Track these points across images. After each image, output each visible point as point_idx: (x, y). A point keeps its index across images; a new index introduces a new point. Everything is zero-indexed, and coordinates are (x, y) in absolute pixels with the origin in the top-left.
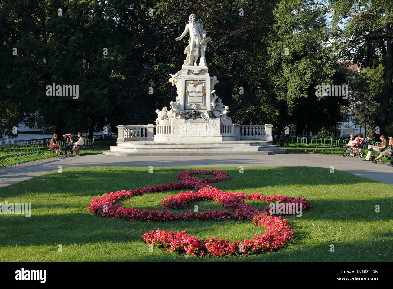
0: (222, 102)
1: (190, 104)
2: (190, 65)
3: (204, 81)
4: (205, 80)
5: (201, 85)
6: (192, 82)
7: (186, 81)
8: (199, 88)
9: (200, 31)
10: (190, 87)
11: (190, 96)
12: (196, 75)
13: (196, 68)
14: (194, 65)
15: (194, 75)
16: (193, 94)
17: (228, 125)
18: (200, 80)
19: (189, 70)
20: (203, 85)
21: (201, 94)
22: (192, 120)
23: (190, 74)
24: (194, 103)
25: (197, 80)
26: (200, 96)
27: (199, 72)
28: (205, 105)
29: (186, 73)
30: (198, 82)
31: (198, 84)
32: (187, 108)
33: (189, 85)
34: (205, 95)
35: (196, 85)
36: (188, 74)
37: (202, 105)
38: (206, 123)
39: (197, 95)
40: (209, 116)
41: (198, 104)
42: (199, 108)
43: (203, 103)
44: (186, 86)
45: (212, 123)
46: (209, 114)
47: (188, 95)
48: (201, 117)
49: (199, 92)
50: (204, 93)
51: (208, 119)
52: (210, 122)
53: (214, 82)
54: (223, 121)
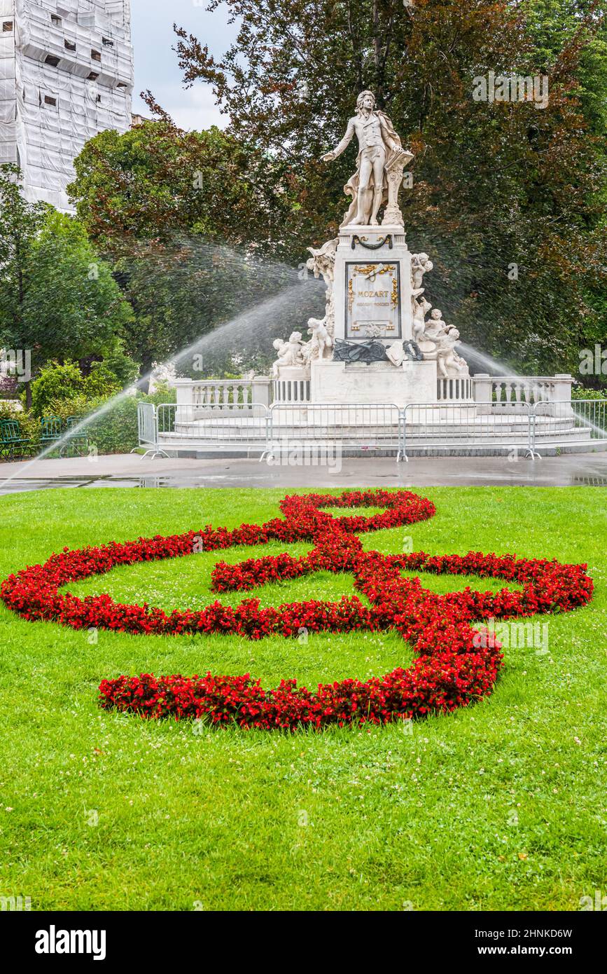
0: (442, 319)
1: (358, 325)
2: (360, 224)
3: (396, 266)
4: (397, 262)
5: (387, 276)
6: (365, 266)
7: (351, 267)
8: (383, 283)
9: (386, 135)
10: (359, 281)
11: (359, 305)
12: (373, 251)
13: (374, 231)
14: (369, 224)
15: (369, 251)
16: (366, 300)
17: (457, 378)
18: (384, 263)
19: (355, 237)
20: (391, 275)
21: (388, 300)
22: (364, 364)
23: (358, 246)
24: (370, 323)
25: (378, 263)
26: (385, 305)
27: (382, 241)
28: (397, 328)
29: (350, 244)
30: (379, 267)
31: (380, 273)
32: (350, 334)
33: (355, 275)
34: (397, 301)
35: (374, 275)
36: (353, 247)
37: (390, 328)
38: (400, 372)
39: (377, 302)
40: (407, 355)
41: (379, 325)
42: (382, 336)
43: (392, 320)
44: (349, 280)
45: (414, 373)
46: (408, 350)
47: (354, 301)
48: (388, 358)
49: (382, 293)
50: (396, 296)
51: (405, 363)
52: (409, 372)
53: (420, 266)
54: (443, 367)
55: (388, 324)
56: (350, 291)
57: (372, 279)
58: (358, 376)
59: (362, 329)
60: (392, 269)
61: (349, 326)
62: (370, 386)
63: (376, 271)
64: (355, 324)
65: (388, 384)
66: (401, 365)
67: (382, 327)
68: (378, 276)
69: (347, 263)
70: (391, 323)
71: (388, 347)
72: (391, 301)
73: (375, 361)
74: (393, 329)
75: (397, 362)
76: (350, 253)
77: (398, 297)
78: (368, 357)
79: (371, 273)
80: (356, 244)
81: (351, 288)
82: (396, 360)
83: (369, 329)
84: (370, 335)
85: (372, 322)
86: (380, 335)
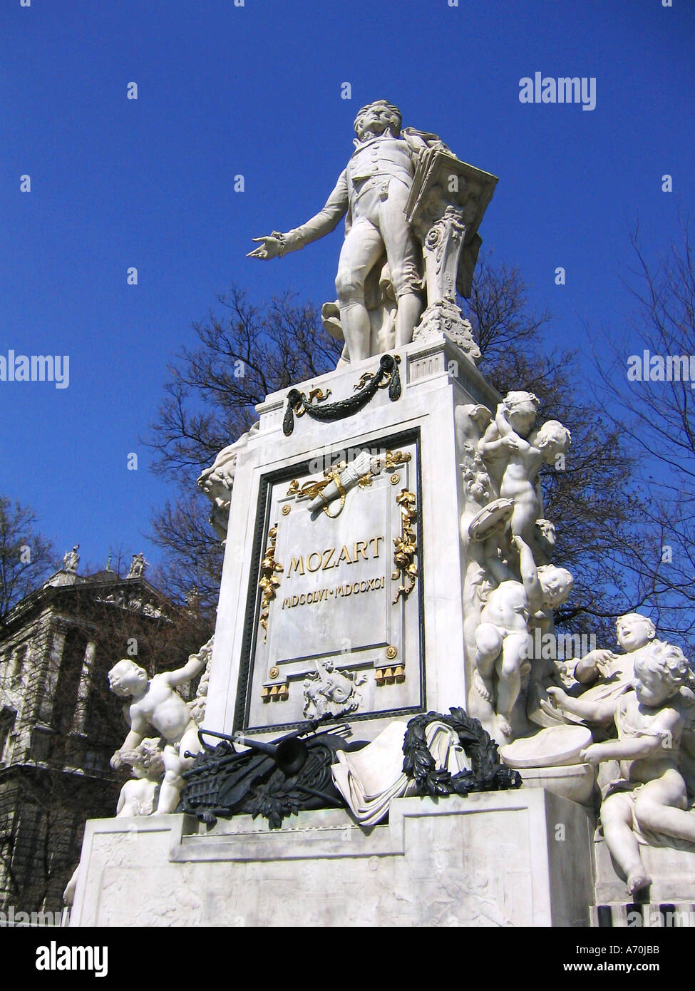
1: (282, 679)
3: (410, 449)
4: (414, 435)
5: (380, 487)
7: (280, 491)
8: (363, 516)
10: (294, 525)
11: (294, 603)
16: (313, 583)
18: (374, 446)
19: (294, 397)
20: (395, 480)
21: (384, 566)
22: (262, 823)
23: (303, 423)
26: (369, 588)
27: (368, 382)
28: (412, 672)
29: (279, 425)
30: (354, 467)
31: (359, 481)
32: (259, 714)
33: (286, 511)
34: (411, 564)
35: (343, 491)
36: (288, 428)
37: (389, 673)
38: (381, 856)
39: (345, 583)
40: (408, 771)
41: (350, 668)
42: (360, 711)
43: (396, 643)
44: (272, 526)
45: (441, 864)
46: (414, 747)
47: (272, 596)
48: (338, 795)
49: (362, 547)
50: (409, 549)
51: (400, 808)
52: (414, 852)
54: (620, 837)
55: (379, 656)
56: (267, 563)
57: (335, 507)
59: (296, 689)
60: (398, 460)
61: (258, 691)
63: (348, 476)
64: (275, 674)
66: (385, 820)
67: (360, 675)
68: (353, 496)
69: (268, 480)
70: (391, 655)
71: (359, 745)
72: (388, 570)
73: (300, 808)
74: (402, 679)
75: (370, 807)
76: (280, 444)
77: (419, 551)
78: (280, 794)
79: (329, 490)
80: (295, 417)
81: (272, 553)
82: (368, 801)
83: (314, 686)
84: (312, 710)
85: (325, 660)
86: (347, 707)
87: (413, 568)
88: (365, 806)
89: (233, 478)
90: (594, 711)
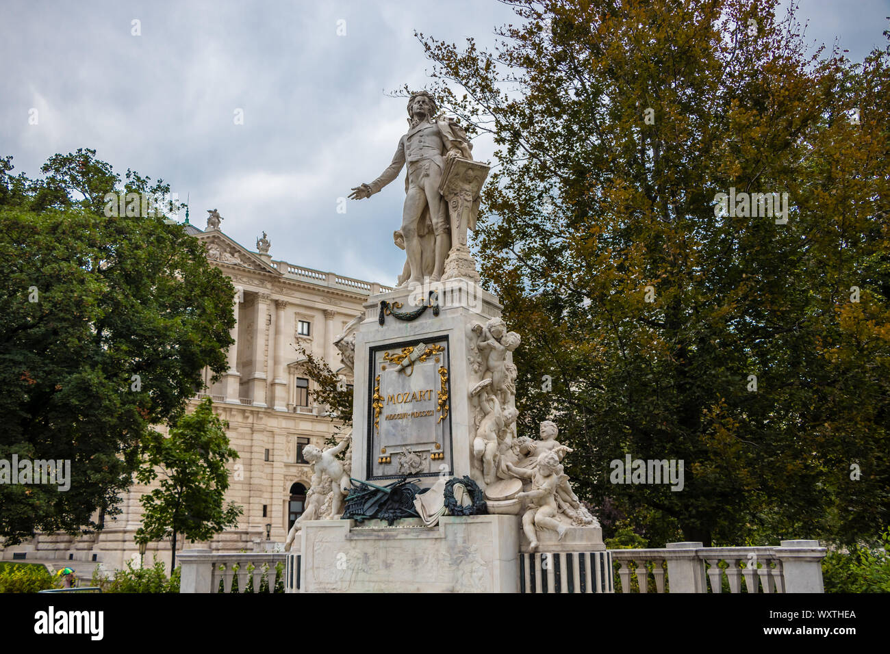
1: (387, 454)
3: (444, 344)
4: (446, 338)
5: (430, 363)
6: (399, 352)
7: (380, 356)
8: (423, 378)
10: (389, 377)
11: (391, 418)
12: (409, 324)
15: (403, 325)
16: (400, 409)
18: (427, 341)
19: (384, 304)
20: (438, 361)
21: (432, 405)
22: (384, 524)
23: (389, 320)
24: (404, 450)
25: (415, 343)
26: (428, 414)
28: (448, 456)
29: (377, 318)
30: (417, 351)
31: (420, 359)
32: (377, 471)
33: (384, 368)
34: (446, 406)
35: (412, 364)
36: (382, 322)
37: (437, 456)
38: (436, 539)
39: (415, 411)
40: (446, 506)
41: (419, 452)
42: (425, 472)
43: (440, 442)
44: (377, 376)
45: (460, 541)
46: (449, 495)
47: (380, 413)
48: (417, 513)
49: (423, 394)
50: (444, 398)
51: (443, 520)
52: (450, 538)
53: (492, 341)
54: (528, 529)
55: (433, 449)
56: (376, 396)
57: (409, 371)
58: (368, 547)
59: (395, 460)
60: (438, 350)
61: (376, 460)
62: (387, 566)
63: (414, 356)
64: (384, 452)
65: (416, 562)
66: (437, 524)
68: (417, 366)
69: (373, 350)
70: (438, 448)
71: (425, 491)
72: (435, 407)
73: (401, 517)
74: (443, 459)
75: (431, 519)
76: (378, 331)
77: (449, 398)
78: (392, 511)
79: (405, 362)
80: (386, 317)
81: (378, 390)
82: (430, 516)
83: (403, 459)
84: (403, 470)
85: (408, 448)
86: (418, 470)
87: (447, 408)
88: (429, 519)
89: (354, 346)
90: (525, 473)
